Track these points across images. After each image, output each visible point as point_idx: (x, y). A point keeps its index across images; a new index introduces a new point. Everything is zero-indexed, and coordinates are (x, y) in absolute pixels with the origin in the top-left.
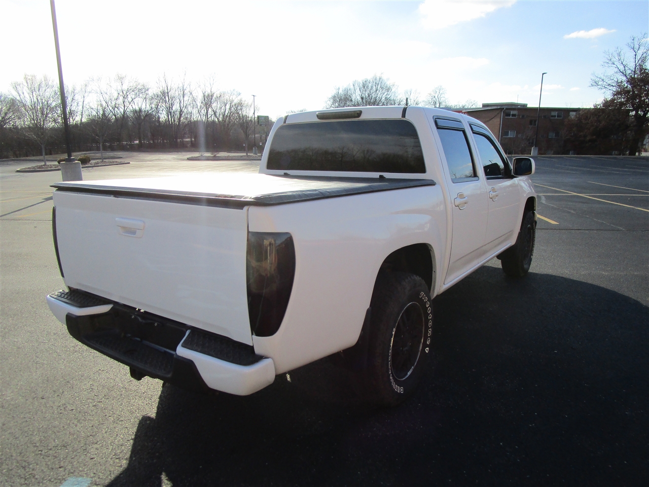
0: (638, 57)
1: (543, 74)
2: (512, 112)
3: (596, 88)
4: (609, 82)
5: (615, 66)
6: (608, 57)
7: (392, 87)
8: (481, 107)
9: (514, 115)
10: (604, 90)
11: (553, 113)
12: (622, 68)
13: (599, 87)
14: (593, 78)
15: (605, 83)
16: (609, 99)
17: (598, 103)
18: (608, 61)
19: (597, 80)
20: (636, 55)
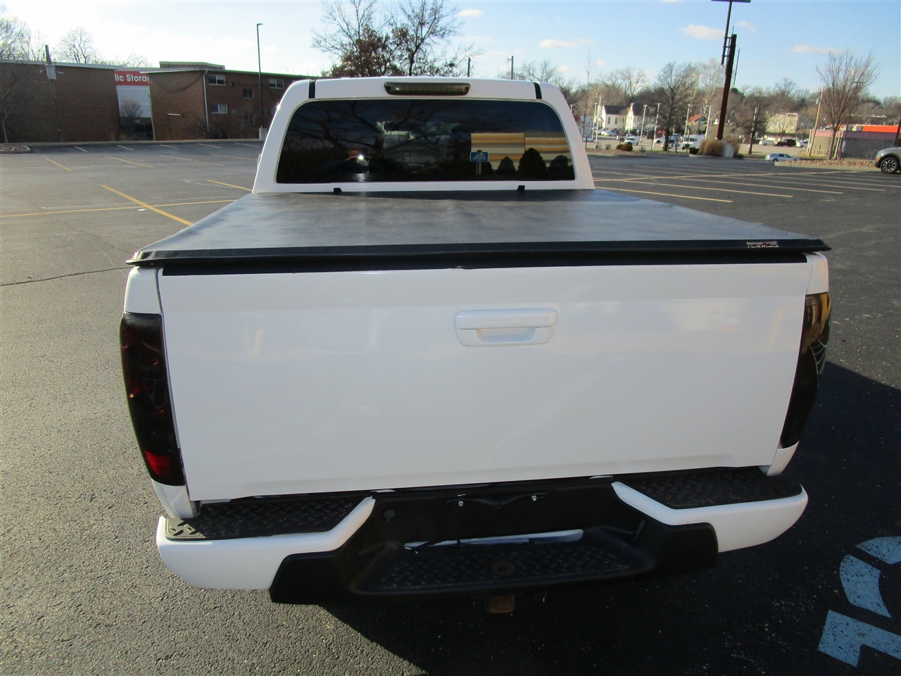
0: (361, 13)
1: (258, 25)
2: (218, 78)
3: (319, 50)
4: (333, 43)
5: (336, 22)
6: (327, 9)
7: (12, 24)
8: (159, 66)
9: (220, 82)
10: (328, 53)
11: (272, 81)
12: (345, 28)
13: (322, 48)
14: (315, 36)
15: (328, 44)
16: (338, 66)
17: (326, 70)
18: (328, 15)
19: (319, 39)
20: (357, 11)
